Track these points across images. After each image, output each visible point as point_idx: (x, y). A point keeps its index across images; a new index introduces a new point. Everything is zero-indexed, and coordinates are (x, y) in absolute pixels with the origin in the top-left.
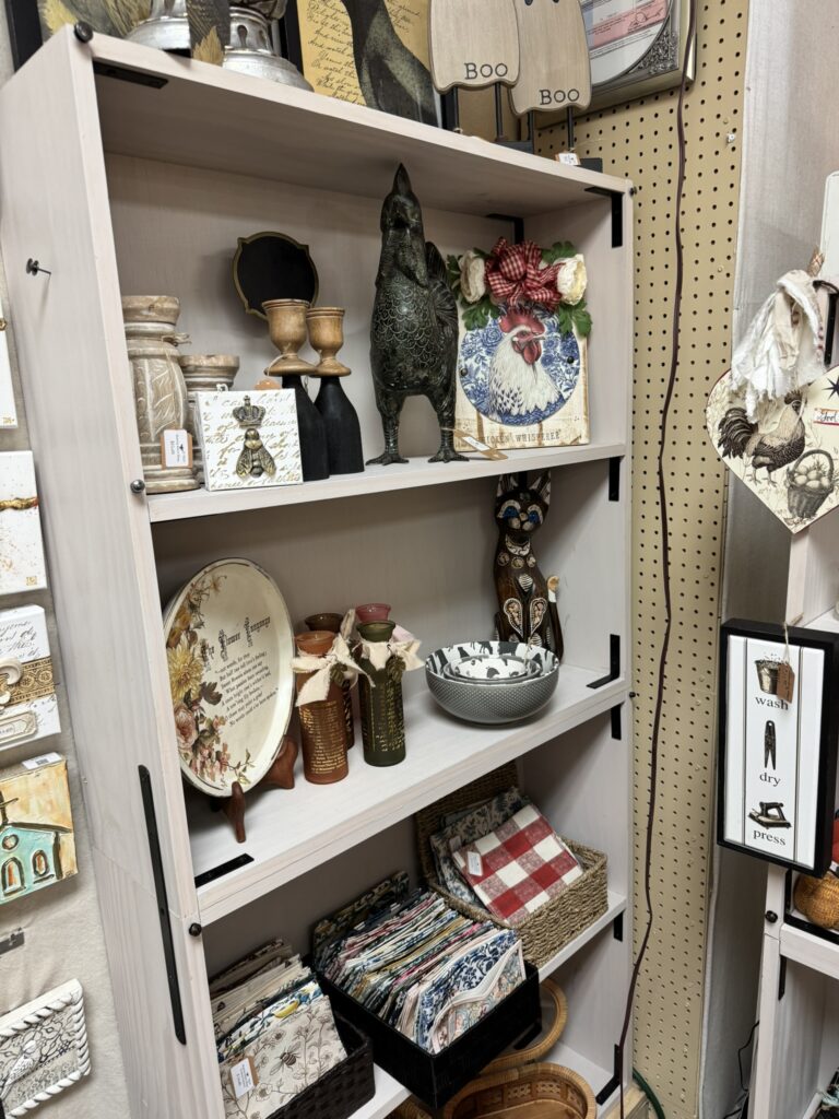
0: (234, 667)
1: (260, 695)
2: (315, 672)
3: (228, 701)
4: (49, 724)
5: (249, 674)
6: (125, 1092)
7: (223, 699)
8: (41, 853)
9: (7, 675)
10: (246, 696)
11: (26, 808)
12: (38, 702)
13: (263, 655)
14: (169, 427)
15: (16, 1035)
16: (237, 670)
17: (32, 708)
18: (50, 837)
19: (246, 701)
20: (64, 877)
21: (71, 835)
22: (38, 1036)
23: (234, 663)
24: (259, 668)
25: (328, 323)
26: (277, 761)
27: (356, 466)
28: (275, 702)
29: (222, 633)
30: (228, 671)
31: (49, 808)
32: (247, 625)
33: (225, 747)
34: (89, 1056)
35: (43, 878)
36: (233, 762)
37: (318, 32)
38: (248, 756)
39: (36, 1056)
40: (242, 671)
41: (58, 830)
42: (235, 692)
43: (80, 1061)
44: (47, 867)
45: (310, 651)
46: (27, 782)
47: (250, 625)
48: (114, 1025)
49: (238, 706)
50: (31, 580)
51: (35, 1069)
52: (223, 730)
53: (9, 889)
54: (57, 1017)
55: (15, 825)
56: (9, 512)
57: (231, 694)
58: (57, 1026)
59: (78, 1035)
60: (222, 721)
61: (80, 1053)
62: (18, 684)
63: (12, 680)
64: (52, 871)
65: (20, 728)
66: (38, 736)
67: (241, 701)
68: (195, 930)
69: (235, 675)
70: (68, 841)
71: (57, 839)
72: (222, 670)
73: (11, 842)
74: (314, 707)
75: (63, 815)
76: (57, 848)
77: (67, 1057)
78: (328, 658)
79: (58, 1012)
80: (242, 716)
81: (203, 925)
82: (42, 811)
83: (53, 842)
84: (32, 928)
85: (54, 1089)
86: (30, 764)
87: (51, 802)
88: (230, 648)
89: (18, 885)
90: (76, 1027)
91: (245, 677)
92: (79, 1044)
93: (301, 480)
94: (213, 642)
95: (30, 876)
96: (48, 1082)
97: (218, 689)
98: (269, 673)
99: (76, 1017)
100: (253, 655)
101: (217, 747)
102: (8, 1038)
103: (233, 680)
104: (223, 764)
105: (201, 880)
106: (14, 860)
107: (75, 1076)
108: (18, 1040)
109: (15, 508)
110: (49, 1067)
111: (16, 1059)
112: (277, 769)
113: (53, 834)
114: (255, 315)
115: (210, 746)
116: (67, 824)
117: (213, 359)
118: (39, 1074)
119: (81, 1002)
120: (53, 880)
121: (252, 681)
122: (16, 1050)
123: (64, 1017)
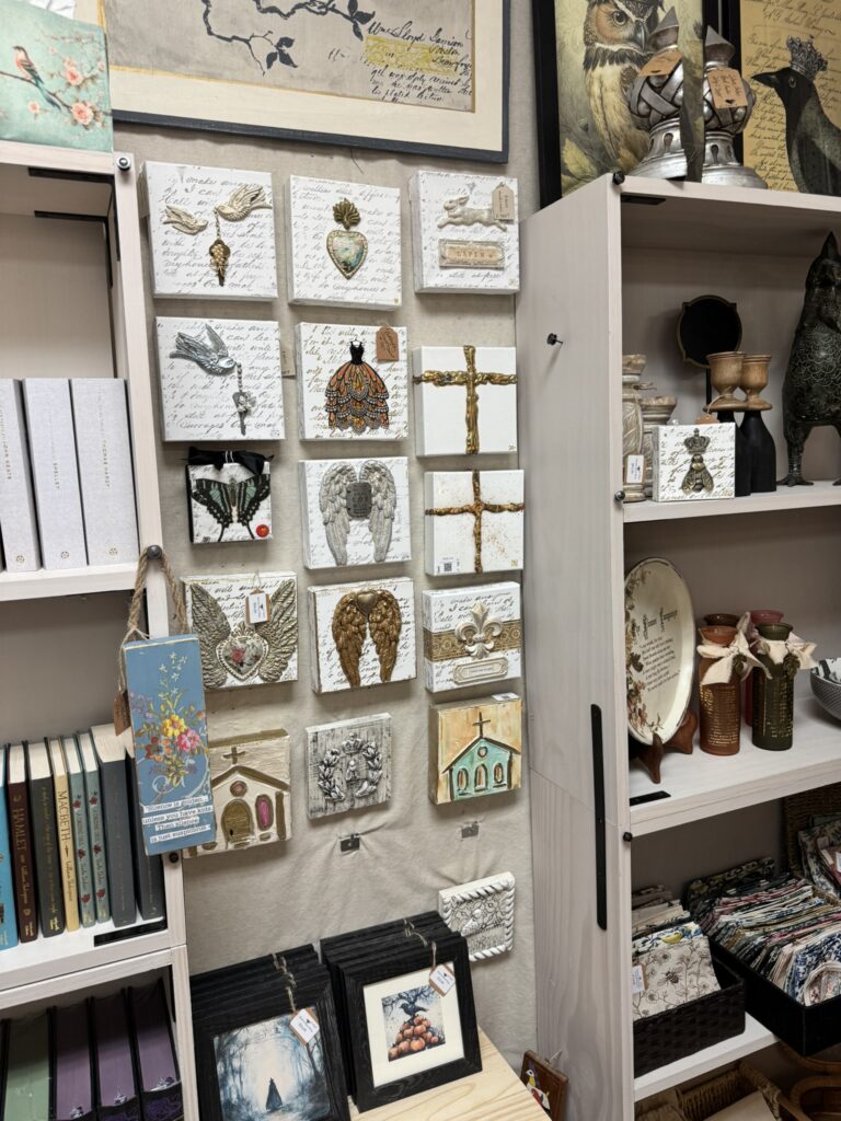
0: (652, 646)
1: (667, 673)
2: (720, 658)
3: (647, 671)
4: (515, 671)
5: (661, 654)
6: (533, 974)
7: (645, 669)
8: (500, 766)
9: (493, 630)
10: (658, 672)
11: (494, 728)
12: (510, 652)
13: (671, 640)
14: (631, 453)
15: (470, 901)
16: (653, 648)
17: (507, 657)
18: (504, 756)
19: (659, 675)
20: (512, 788)
21: (520, 757)
22: (483, 907)
23: (651, 643)
24: (668, 651)
25: (757, 368)
26: (681, 729)
27: (770, 486)
28: (677, 681)
29: (645, 616)
30: (647, 647)
31: (508, 732)
32: (661, 613)
33: (644, 706)
34: (512, 936)
35: (499, 785)
36: (649, 720)
37: (757, 126)
38: (659, 719)
39: (480, 921)
40: (656, 650)
41: (512, 750)
42: (651, 666)
43: (506, 937)
44: (503, 777)
45: (715, 640)
46: (497, 710)
47: (664, 614)
48: (531, 917)
49: (653, 678)
50: (515, 562)
51: (477, 933)
52: (643, 693)
53: (478, 787)
54: (496, 897)
55: (489, 740)
56: (506, 512)
57: (649, 667)
58: (495, 904)
59: (507, 916)
60: (643, 686)
61: (507, 930)
62: (499, 636)
63: (496, 633)
64: (505, 782)
65: (497, 669)
66: (507, 677)
67: (655, 674)
68: (627, 837)
69: (652, 652)
70: (517, 759)
71: (511, 757)
72: (644, 646)
73: (483, 752)
74: (716, 688)
75: (516, 741)
76: (510, 764)
77: (497, 931)
78: (732, 648)
79: (498, 892)
80: (656, 686)
81: (634, 835)
82: (504, 734)
83: (508, 759)
84: (484, 824)
85: (488, 952)
86: (498, 698)
87: (510, 728)
88: (650, 629)
89: (483, 786)
90: (508, 909)
91: (658, 656)
92: (507, 923)
93: (733, 496)
94: (639, 623)
95: (492, 782)
96: (484, 946)
97: (641, 661)
98: (673, 656)
99: (509, 901)
100: (665, 639)
101: (640, 706)
102: (465, 900)
103: (651, 656)
104: (643, 721)
105: (634, 801)
106: (483, 765)
107: (502, 948)
108: (470, 905)
109: (510, 510)
110: (486, 934)
111: (468, 919)
112: (680, 737)
113: (508, 754)
114: (690, 363)
115: (635, 704)
116: (518, 748)
117: (660, 400)
118: (479, 937)
119: (512, 891)
120: (505, 789)
121: (662, 660)
122: (468, 913)
123: (501, 898)
